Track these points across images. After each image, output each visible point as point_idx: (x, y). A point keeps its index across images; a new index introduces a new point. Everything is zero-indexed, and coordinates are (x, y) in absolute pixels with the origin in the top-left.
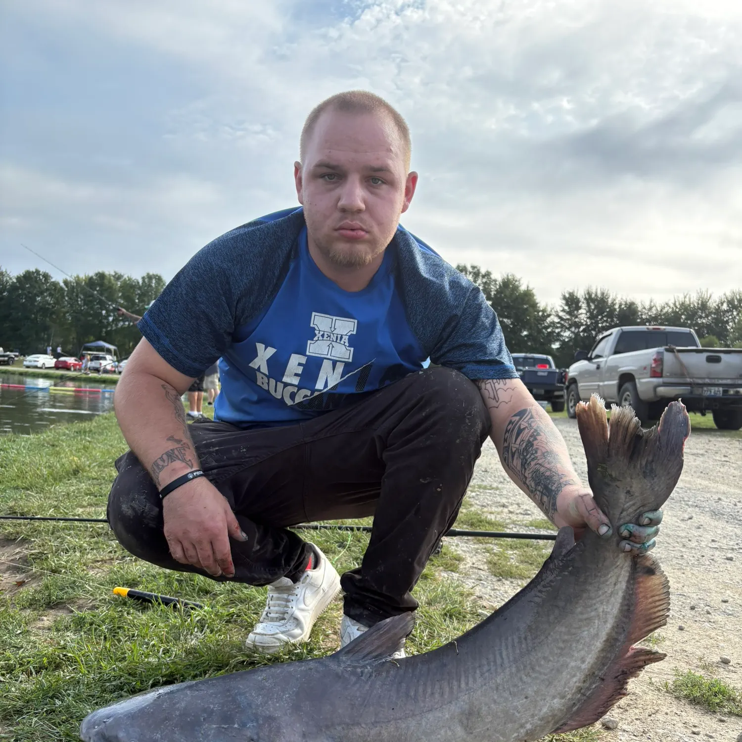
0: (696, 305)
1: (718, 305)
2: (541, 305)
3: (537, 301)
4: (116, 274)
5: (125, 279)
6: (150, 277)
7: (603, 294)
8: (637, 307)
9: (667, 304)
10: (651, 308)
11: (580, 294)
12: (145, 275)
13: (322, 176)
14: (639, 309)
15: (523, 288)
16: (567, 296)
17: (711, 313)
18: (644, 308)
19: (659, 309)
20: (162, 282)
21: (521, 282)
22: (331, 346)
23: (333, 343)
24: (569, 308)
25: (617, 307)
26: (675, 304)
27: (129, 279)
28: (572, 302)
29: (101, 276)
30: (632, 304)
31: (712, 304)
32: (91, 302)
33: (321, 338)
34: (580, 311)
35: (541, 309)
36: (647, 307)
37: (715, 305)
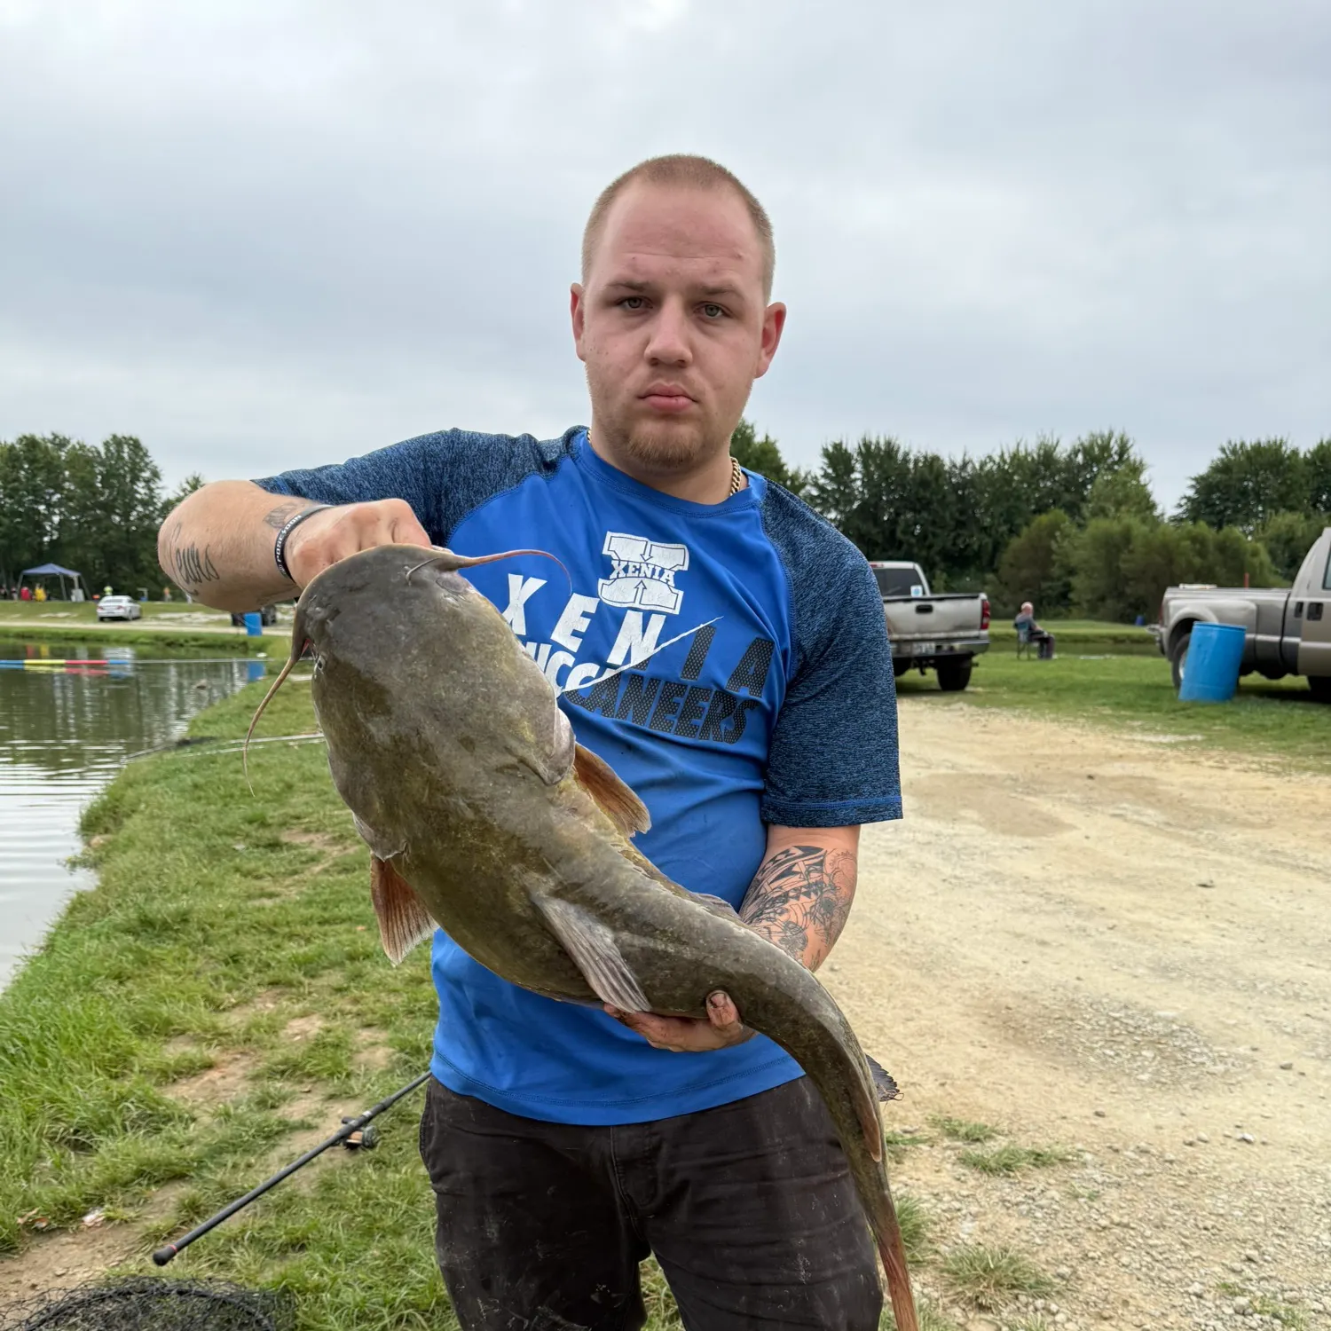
0: (1035, 456)
1: (1069, 456)
2: (790, 468)
3: (783, 460)
4: (56, 437)
5: (74, 447)
6: (118, 442)
7: (888, 444)
8: (943, 465)
9: (990, 458)
10: (965, 465)
11: (852, 446)
12: (109, 438)
13: (619, 303)
14: (946, 468)
15: (759, 439)
16: (831, 449)
17: (1059, 471)
18: (955, 466)
19: (977, 466)
20: (141, 449)
21: (756, 429)
22: (641, 587)
23: (645, 581)
24: (834, 470)
25: (911, 466)
26: (1002, 456)
27: (82, 447)
28: (838, 459)
29: (31, 443)
30: (936, 459)
31: (1062, 453)
32: (16, 490)
33: (622, 574)
34: (853, 476)
35: (790, 474)
36: (959, 463)
37: (1065, 455)
